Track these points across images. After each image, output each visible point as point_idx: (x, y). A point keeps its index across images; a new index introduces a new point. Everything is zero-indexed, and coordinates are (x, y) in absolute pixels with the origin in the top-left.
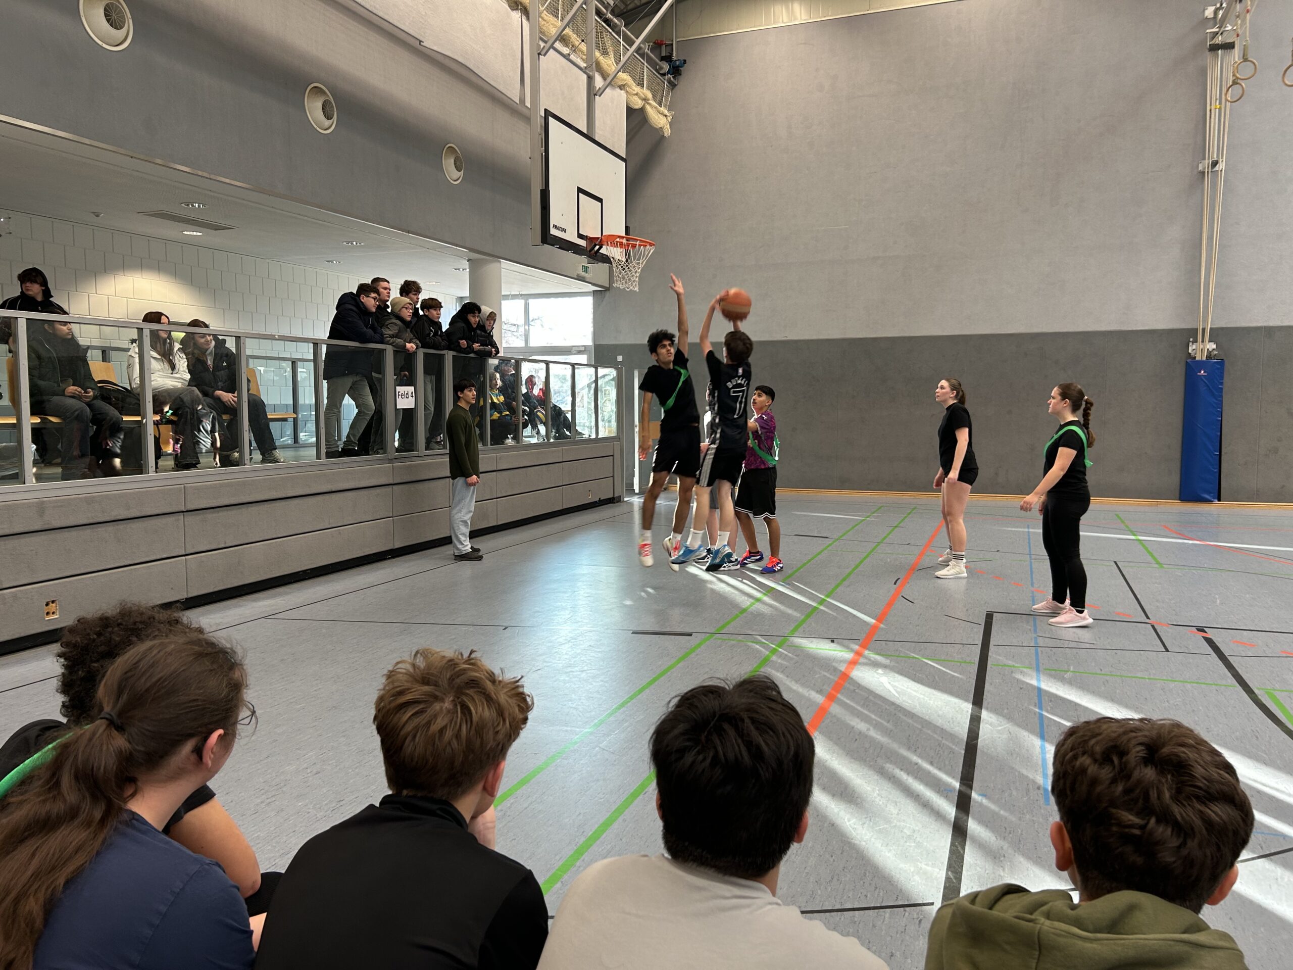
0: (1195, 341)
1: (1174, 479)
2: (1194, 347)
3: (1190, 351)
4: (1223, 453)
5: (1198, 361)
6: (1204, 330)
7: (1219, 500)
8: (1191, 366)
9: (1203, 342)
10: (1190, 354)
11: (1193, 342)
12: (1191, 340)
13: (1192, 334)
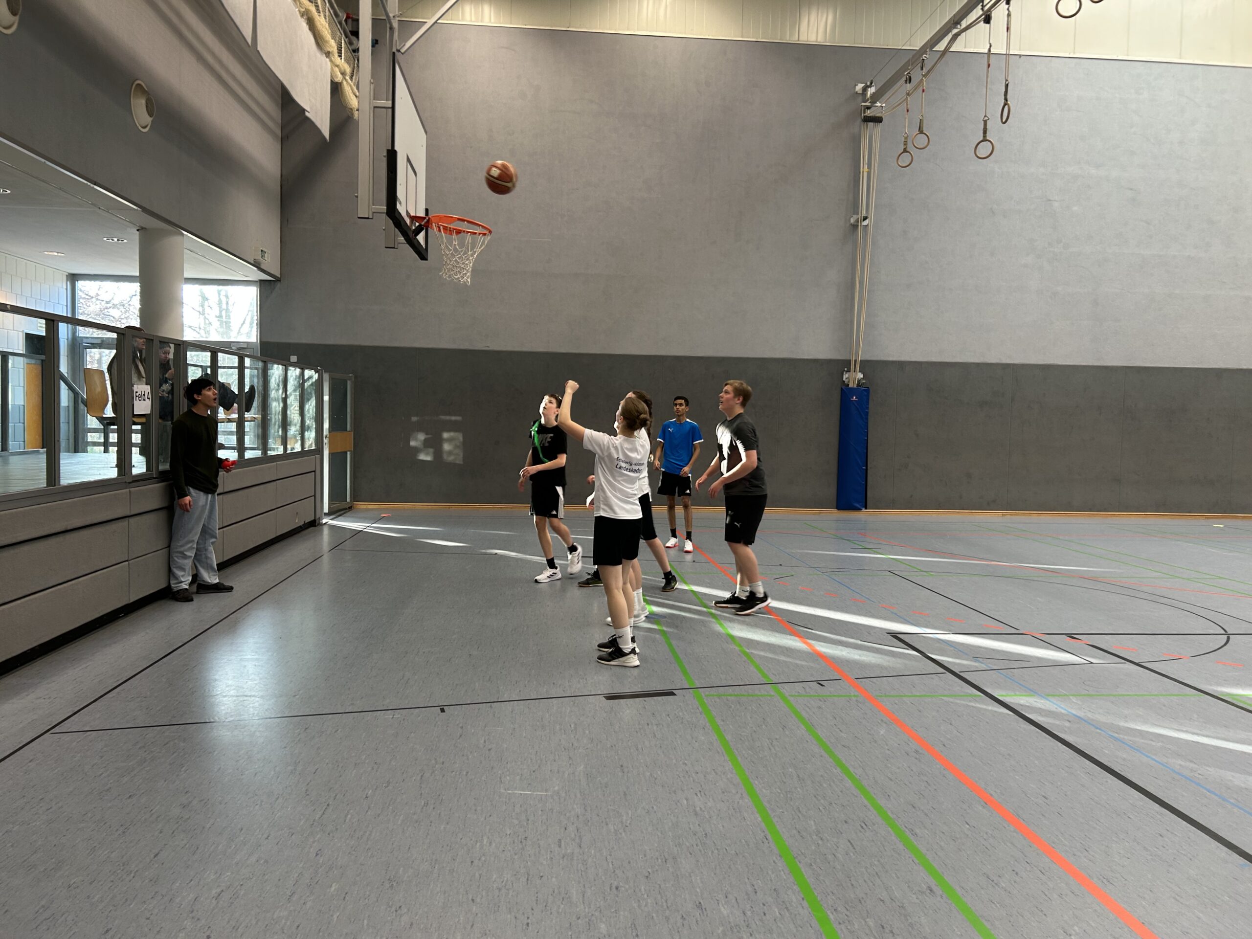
0: (849, 371)
1: (831, 491)
2: (847, 376)
3: (844, 379)
4: (868, 468)
5: (851, 388)
6: (855, 361)
7: (866, 509)
8: (845, 392)
9: (854, 372)
10: (844, 381)
11: (847, 372)
12: (846, 369)
13: (845, 365)
